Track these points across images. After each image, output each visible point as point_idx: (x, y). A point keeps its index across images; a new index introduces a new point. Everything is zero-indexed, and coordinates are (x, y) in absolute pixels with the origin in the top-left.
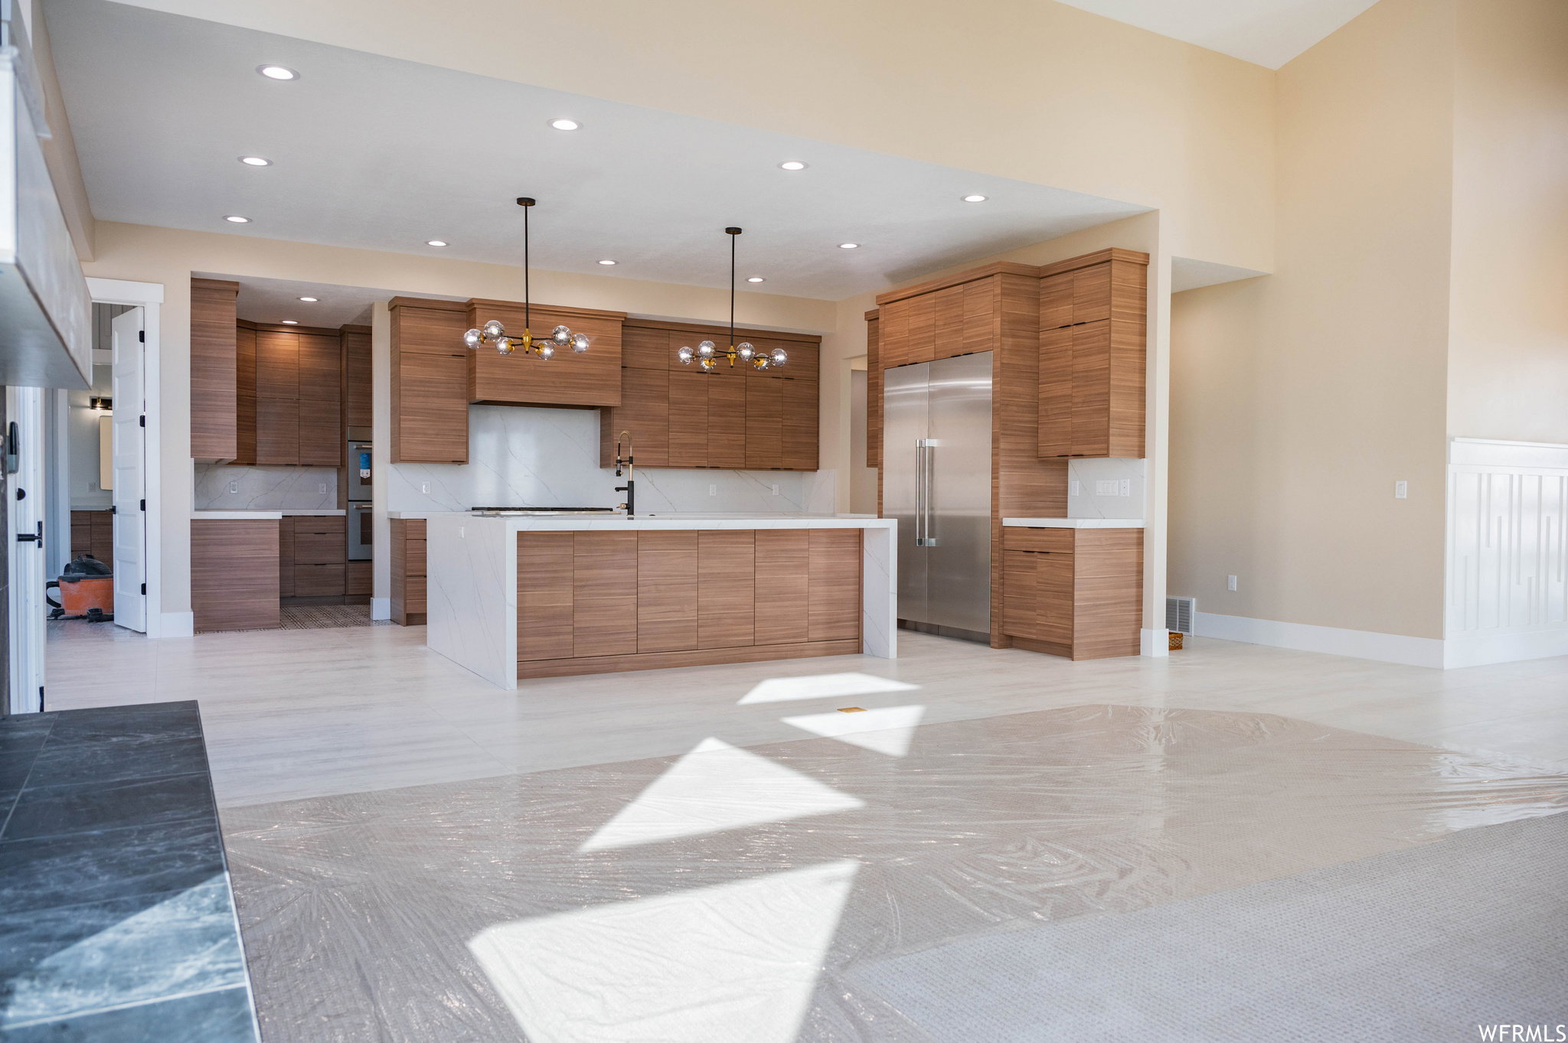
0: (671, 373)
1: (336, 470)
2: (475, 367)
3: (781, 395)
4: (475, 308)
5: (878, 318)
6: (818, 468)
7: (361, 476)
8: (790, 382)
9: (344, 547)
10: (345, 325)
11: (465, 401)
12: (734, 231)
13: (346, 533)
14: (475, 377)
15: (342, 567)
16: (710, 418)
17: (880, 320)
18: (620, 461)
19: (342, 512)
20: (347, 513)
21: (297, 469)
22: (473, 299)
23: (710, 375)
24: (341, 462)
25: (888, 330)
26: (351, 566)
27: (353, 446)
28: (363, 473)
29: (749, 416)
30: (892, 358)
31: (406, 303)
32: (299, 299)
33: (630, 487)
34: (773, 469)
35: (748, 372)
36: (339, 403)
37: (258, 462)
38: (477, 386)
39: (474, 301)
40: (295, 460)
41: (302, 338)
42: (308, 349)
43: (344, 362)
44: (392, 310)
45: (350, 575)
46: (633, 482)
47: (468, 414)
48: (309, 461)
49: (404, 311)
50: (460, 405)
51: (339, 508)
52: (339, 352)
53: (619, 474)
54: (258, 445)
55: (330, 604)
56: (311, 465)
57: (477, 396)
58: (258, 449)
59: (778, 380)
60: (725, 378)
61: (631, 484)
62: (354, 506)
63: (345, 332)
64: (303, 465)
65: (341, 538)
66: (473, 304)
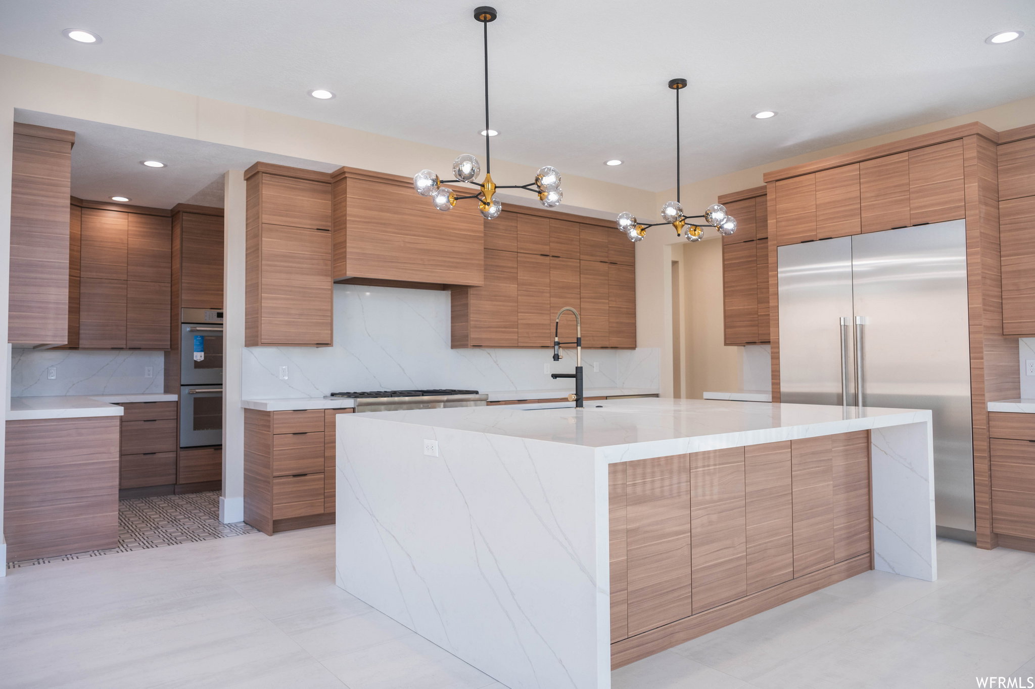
0: (519, 255)
1: (163, 352)
2: (345, 241)
3: (607, 278)
4: (346, 177)
5: (766, 194)
6: (636, 347)
7: (195, 359)
8: (613, 266)
9: (175, 434)
10: (179, 204)
11: (329, 279)
12: (677, 84)
13: (177, 419)
14: (345, 252)
15: (173, 455)
16: (551, 299)
17: (768, 198)
18: (558, 343)
19: (173, 398)
20: (179, 397)
21: (122, 352)
22: (344, 167)
23: (551, 258)
24: (171, 345)
25: (780, 206)
26: (183, 453)
27: (186, 328)
28: (196, 356)
29: (584, 298)
30: (790, 234)
31: (270, 170)
32: (142, 163)
33: (578, 375)
34: (603, 348)
35: (581, 256)
36: (170, 285)
37: (80, 346)
38: (348, 261)
39: (346, 170)
40: (122, 343)
41: (132, 218)
42: (137, 229)
43: (177, 243)
44: (247, 179)
45: (182, 463)
46: (581, 368)
47: (332, 294)
48: (137, 344)
49: (266, 179)
50: (325, 283)
51: (167, 391)
52: (171, 232)
53: (556, 357)
54: (81, 327)
55: (158, 495)
56: (140, 349)
57: (347, 273)
58: (81, 332)
59: (604, 264)
60: (563, 261)
61: (579, 370)
62: (185, 391)
63: (179, 212)
64: (131, 349)
65: (173, 424)
66: (344, 173)
